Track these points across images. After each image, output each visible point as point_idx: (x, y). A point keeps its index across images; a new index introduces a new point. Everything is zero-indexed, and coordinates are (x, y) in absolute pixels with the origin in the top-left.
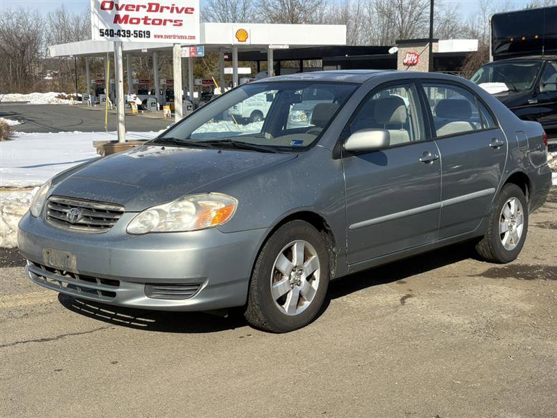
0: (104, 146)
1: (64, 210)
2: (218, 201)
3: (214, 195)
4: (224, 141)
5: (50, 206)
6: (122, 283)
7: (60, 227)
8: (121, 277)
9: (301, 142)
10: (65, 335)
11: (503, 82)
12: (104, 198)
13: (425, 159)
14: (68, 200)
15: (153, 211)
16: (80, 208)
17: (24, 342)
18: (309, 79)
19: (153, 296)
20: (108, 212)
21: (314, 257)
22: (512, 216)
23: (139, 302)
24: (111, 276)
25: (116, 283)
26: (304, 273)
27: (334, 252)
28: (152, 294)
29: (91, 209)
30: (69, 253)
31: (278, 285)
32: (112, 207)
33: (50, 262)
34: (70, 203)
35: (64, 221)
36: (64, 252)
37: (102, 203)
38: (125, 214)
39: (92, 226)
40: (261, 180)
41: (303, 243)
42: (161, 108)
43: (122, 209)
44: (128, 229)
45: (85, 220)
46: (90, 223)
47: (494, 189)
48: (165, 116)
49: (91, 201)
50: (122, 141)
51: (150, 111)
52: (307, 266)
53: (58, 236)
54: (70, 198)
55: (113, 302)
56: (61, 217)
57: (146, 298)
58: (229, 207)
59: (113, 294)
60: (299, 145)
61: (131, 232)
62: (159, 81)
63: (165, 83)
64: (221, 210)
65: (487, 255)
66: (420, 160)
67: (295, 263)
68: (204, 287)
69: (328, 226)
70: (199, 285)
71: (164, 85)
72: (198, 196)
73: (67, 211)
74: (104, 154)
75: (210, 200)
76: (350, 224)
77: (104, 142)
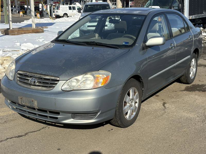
0: (5, 31)
1: (27, 78)
2: (103, 74)
3: (101, 72)
4: (92, 42)
5: (18, 75)
6: (61, 113)
7: (26, 86)
8: (60, 111)
9: (128, 43)
10: (28, 133)
11: (158, 6)
12: (47, 73)
13: (171, 47)
14: (28, 73)
15: (73, 79)
16: (36, 78)
17: (11, 138)
18: (122, 12)
19: (76, 119)
20: (51, 80)
21: (137, 93)
22: (193, 65)
23: (69, 121)
24: (55, 110)
25: (58, 113)
26: (133, 101)
27: (142, 90)
28: (75, 118)
29: (42, 78)
30: (33, 99)
31: (125, 108)
32: (53, 78)
33: (23, 103)
34: (30, 75)
35: (27, 83)
36: (30, 99)
37: (48, 75)
38: (60, 81)
39: (42, 86)
40: (118, 63)
41: (134, 88)
42: (19, 13)
43: (58, 79)
44: (62, 88)
45: (39, 83)
46: (42, 85)
47: (190, 56)
48: (21, 16)
49: (41, 74)
50: (11, 28)
51: (14, 14)
52: (135, 98)
53: (26, 91)
54: (29, 72)
55: (56, 122)
56: (26, 81)
57: (72, 119)
58: (107, 77)
59: (57, 118)
60: (127, 44)
61: (64, 90)
62: (17, 2)
63: (20, 3)
64: (105, 78)
65: (184, 81)
66: (170, 47)
67: (131, 97)
68: (99, 114)
69: (142, 80)
70: (97, 113)
71: (19, 4)
72: (94, 73)
73: (29, 79)
74: (4, 34)
75: (100, 74)
76: (149, 78)
77: (4, 29)
